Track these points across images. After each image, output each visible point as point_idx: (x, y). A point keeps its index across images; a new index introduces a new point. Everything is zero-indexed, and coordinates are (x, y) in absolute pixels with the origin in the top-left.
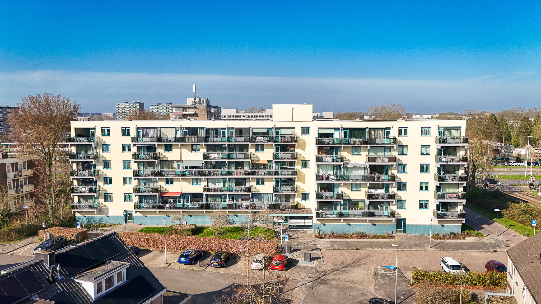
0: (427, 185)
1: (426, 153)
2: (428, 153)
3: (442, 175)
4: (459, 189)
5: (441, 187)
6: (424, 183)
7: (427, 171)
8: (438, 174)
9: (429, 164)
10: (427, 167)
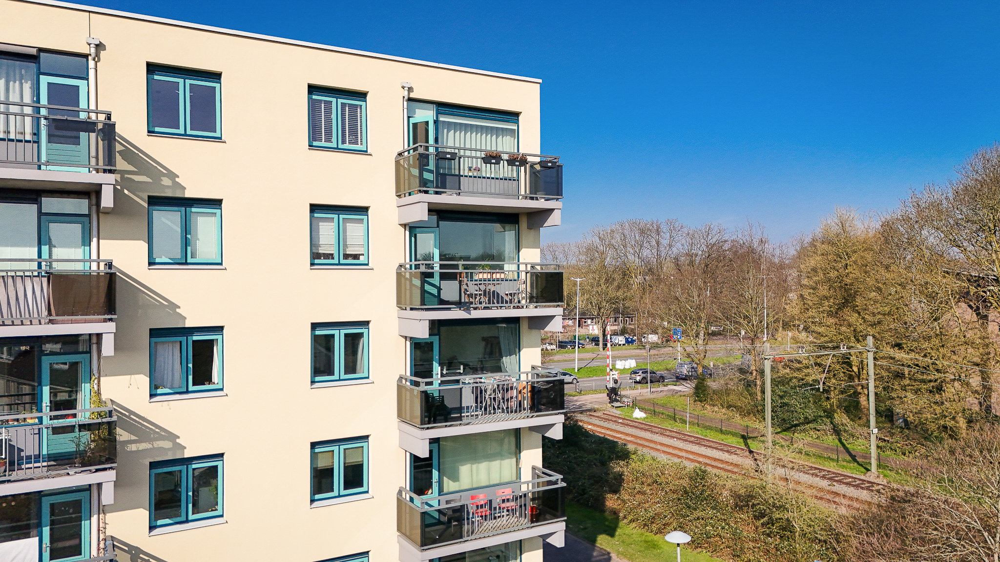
0: (353, 460)
1: (346, 256)
2: (356, 257)
3: (436, 385)
4: (524, 454)
5: (435, 462)
6: (335, 449)
7: (351, 367)
8: (417, 384)
9: (366, 324)
10: (353, 342)
